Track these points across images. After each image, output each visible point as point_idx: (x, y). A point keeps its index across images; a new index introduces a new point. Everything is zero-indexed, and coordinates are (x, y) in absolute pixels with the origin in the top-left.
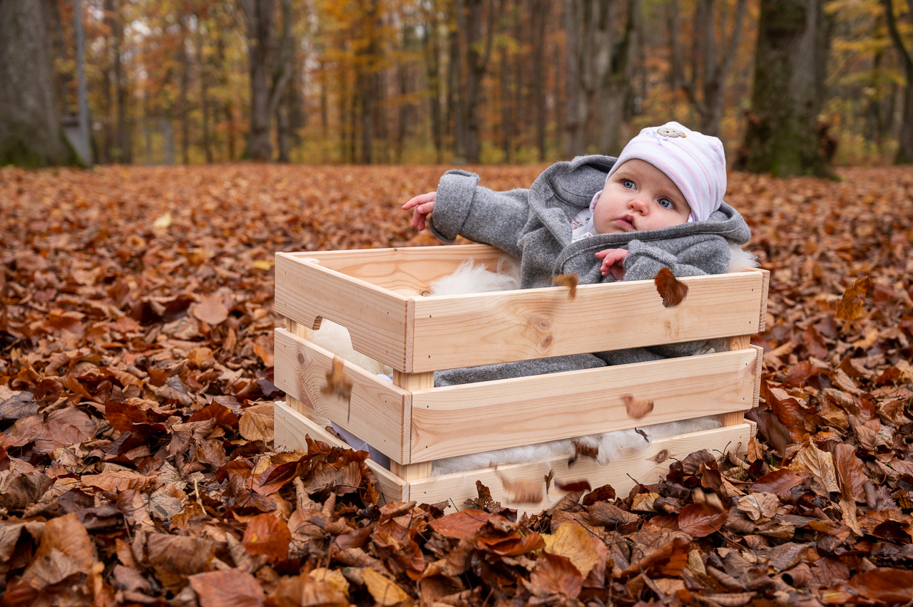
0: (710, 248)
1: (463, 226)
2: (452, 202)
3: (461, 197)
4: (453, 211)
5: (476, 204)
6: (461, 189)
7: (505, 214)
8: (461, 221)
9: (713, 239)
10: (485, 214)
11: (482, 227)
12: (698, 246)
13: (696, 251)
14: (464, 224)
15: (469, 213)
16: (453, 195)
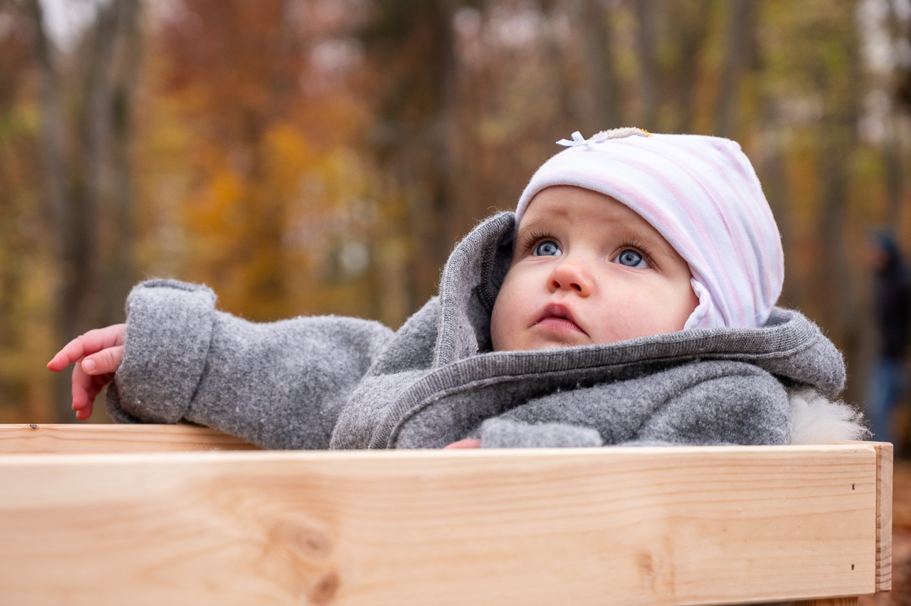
0: (738, 391)
1: (193, 399)
2: (165, 341)
3: (186, 329)
4: (170, 362)
5: (222, 345)
6: (184, 314)
7: (289, 363)
8: (189, 385)
9: (745, 374)
10: (247, 368)
11: (241, 397)
12: (710, 385)
13: (708, 398)
14: (195, 393)
15: (207, 369)
16: (168, 324)
